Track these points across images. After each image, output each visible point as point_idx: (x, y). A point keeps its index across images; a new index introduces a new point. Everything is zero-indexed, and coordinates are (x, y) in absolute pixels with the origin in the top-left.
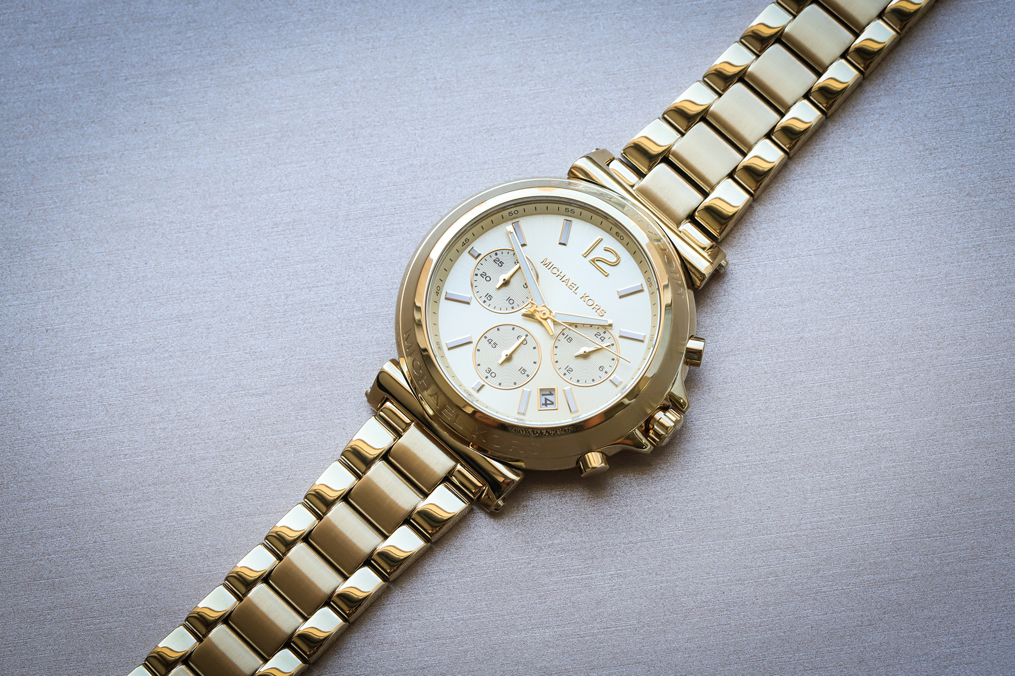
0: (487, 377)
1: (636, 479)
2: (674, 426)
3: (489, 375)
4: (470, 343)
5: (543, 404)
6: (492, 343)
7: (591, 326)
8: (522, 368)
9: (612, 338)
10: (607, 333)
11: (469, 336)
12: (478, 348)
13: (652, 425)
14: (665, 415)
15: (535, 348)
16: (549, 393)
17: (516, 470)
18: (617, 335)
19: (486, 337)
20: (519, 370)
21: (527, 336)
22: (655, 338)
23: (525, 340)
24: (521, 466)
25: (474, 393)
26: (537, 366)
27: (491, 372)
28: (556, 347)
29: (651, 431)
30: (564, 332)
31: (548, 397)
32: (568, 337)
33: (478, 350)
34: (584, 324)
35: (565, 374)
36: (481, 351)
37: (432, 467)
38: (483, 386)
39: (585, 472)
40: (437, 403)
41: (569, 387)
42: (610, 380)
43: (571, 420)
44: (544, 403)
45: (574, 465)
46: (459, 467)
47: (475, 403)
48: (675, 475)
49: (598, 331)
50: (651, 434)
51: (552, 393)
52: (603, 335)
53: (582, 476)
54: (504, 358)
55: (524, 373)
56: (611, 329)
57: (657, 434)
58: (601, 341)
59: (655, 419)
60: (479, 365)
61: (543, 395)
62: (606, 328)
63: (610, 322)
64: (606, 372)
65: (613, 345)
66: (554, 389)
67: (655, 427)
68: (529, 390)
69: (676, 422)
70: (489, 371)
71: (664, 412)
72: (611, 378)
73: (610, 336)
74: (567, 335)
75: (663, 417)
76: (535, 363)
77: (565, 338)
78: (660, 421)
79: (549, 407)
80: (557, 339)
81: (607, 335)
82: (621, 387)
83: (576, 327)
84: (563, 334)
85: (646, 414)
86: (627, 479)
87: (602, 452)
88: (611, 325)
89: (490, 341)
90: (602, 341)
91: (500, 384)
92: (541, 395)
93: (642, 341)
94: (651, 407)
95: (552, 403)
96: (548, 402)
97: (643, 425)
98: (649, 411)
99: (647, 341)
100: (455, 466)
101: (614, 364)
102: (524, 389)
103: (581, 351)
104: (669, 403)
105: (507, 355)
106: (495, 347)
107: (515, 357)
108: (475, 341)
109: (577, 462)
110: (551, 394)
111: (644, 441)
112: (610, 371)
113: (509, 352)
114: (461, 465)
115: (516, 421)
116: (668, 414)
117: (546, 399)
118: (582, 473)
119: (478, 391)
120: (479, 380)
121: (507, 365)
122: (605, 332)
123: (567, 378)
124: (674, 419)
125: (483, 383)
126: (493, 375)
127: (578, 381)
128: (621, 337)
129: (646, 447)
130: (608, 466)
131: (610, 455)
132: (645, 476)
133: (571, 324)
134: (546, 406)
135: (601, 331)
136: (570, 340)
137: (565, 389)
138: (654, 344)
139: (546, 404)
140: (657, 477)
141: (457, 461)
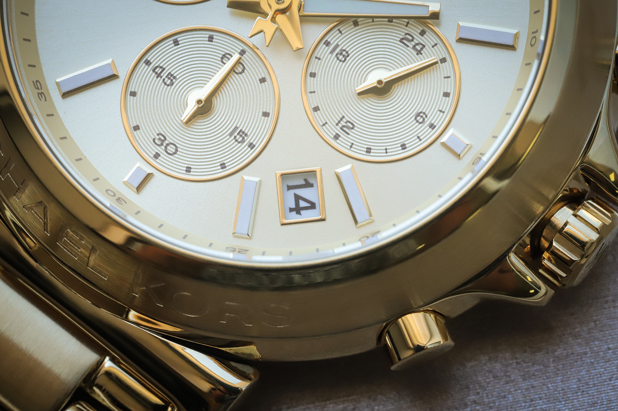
0: (157, 156)
1: (518, 363)
2: (599, 240)
3: (161, 150)
4: (114, 77)
5: (291, 210)
6: (164, 75)
7: (390, 19)
8: (236, 128)
9: (440, 46)
10: (428, 34)
11: (109, 61)
12: (131, 89)
13: (546, 239)
14: (575, 216)
15: (263, 80)
16: (303, 183)
17: (240, 366)
18: (451, 37)
19: (148, 63)
20: (231, 135)
21: (243, 53)
22: (542, 38)
23: (238, 62)
24: (250, 355)
25: (130, 194)
26: (270, 121)
27: (167, 142)
28: (313, 75)
29: (546, 255)
30: (328, 38)
31: (302, 192)
32: (338, 50)
33: (133, 94)
34: (373, 18)
35: (337, 137)
36: (138, 95)
37: (49, 366)
38: (149, 176)
39: (400, 359)
40: (45, 224)
41: (349, 167)
42: (443, 144)
43: (359, 244)
44: (293, 206)
45: (372, 344)
46: (108, 364)
47: (131, 219)
48: (609, 349)
49: (409, 30)
50: (546, 262)
51: (311, 181)
52: (418, 39)
53: (393, 368)
54: (192, 107)
55: (243, 141)
56: (438, 25)
57: (559, 260)
58: (415, 53)
59: (554, 226)
60: (136, 128)
61: (290, 188)
62: (425, 24)
63: (434, 7)
64: (432, 126)
65: (443, 60)
66: (313, 173)
67: (554, 244)
68: (257, 179)
69: (602, 231)
70: (161, 140)
71: (574, 209)
72: (444, 139)
73: (436, 40)
74: (337, 46)
75: (572, 220)
76: (266, 114)
77: (332, 52)
78: (566, 229)
79: (307, 215)
80: (312, 56)
81: (428, 39)
82: (468, 158)
83: (356, 24)
84: (328, 44)
85: (531, 216)
86: (498, 366)
87: (434, 312)
88: (435, 16)
89: (158, 70)
90: (419, 52)
91: (188, 170)
92: (286, 188)
93: (512, 47)
94: (542, 198)
95: (313, 206)
96: (302, 204)
97: (528, 241)
98: (539, 209)
99: (522, 45)
100: (100, 363)
101: (447, 104)
102: (246, 177)
103: (371, 81)
104: (581, 186)
105: (199, 102)
106: (172, 84)
107: (219, 103)
108: (123, 73)
109: (380, 337)
110: (308, 185)
111: (530, 277)
112: (440, 121)
113: (203, 93)
114: (113, 360)
115: (231, 255)
116: (583, 212)
117: (297, 198)
118: (393, 364)
119: (139, 189)
120: (138, 165)
121: (202, 124)
122: (423, 33)
123: (342, 144)
124: (597, 223)
125: (149, 170)
126: (171, 149)
127: (369, 150)
128: (461, 40)
129: (536, 292)
130: (450, 342)
131: (453, 315)
132: (539, 356)
133: (343, 20)
134: (298, 213)
135: (414, 31)
136: (343, 56)
137: (339, 170)
138: (540, 50)
139: (298, 210)
140: (567, 356)
141: (103, 353)
